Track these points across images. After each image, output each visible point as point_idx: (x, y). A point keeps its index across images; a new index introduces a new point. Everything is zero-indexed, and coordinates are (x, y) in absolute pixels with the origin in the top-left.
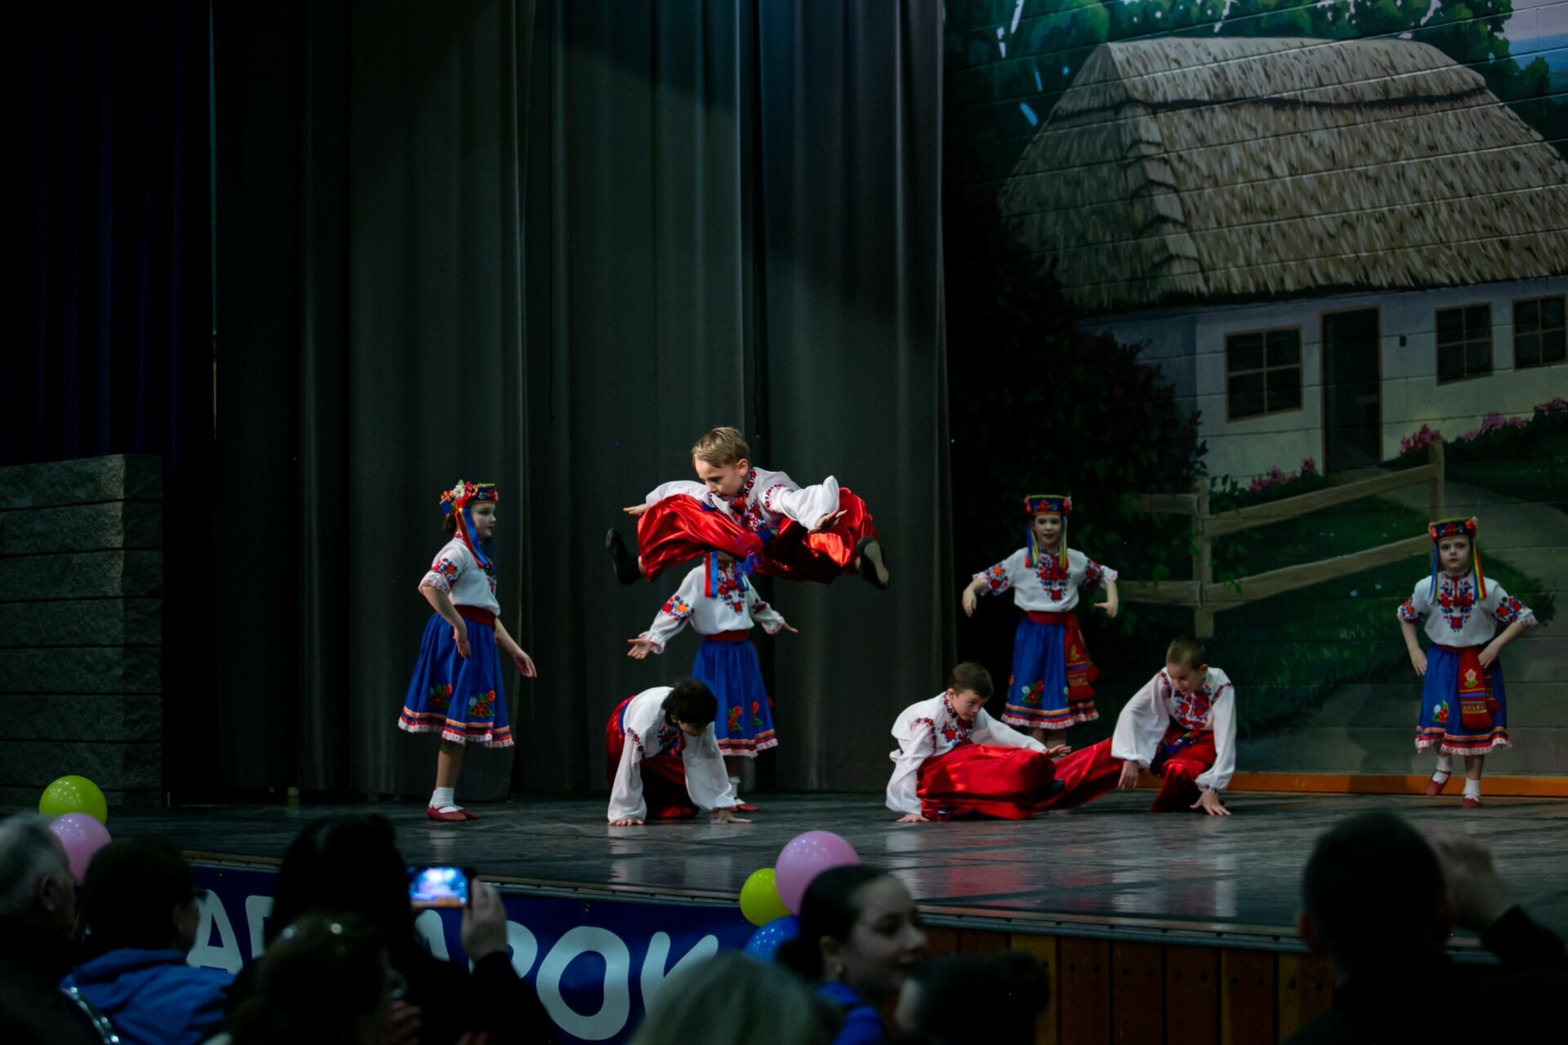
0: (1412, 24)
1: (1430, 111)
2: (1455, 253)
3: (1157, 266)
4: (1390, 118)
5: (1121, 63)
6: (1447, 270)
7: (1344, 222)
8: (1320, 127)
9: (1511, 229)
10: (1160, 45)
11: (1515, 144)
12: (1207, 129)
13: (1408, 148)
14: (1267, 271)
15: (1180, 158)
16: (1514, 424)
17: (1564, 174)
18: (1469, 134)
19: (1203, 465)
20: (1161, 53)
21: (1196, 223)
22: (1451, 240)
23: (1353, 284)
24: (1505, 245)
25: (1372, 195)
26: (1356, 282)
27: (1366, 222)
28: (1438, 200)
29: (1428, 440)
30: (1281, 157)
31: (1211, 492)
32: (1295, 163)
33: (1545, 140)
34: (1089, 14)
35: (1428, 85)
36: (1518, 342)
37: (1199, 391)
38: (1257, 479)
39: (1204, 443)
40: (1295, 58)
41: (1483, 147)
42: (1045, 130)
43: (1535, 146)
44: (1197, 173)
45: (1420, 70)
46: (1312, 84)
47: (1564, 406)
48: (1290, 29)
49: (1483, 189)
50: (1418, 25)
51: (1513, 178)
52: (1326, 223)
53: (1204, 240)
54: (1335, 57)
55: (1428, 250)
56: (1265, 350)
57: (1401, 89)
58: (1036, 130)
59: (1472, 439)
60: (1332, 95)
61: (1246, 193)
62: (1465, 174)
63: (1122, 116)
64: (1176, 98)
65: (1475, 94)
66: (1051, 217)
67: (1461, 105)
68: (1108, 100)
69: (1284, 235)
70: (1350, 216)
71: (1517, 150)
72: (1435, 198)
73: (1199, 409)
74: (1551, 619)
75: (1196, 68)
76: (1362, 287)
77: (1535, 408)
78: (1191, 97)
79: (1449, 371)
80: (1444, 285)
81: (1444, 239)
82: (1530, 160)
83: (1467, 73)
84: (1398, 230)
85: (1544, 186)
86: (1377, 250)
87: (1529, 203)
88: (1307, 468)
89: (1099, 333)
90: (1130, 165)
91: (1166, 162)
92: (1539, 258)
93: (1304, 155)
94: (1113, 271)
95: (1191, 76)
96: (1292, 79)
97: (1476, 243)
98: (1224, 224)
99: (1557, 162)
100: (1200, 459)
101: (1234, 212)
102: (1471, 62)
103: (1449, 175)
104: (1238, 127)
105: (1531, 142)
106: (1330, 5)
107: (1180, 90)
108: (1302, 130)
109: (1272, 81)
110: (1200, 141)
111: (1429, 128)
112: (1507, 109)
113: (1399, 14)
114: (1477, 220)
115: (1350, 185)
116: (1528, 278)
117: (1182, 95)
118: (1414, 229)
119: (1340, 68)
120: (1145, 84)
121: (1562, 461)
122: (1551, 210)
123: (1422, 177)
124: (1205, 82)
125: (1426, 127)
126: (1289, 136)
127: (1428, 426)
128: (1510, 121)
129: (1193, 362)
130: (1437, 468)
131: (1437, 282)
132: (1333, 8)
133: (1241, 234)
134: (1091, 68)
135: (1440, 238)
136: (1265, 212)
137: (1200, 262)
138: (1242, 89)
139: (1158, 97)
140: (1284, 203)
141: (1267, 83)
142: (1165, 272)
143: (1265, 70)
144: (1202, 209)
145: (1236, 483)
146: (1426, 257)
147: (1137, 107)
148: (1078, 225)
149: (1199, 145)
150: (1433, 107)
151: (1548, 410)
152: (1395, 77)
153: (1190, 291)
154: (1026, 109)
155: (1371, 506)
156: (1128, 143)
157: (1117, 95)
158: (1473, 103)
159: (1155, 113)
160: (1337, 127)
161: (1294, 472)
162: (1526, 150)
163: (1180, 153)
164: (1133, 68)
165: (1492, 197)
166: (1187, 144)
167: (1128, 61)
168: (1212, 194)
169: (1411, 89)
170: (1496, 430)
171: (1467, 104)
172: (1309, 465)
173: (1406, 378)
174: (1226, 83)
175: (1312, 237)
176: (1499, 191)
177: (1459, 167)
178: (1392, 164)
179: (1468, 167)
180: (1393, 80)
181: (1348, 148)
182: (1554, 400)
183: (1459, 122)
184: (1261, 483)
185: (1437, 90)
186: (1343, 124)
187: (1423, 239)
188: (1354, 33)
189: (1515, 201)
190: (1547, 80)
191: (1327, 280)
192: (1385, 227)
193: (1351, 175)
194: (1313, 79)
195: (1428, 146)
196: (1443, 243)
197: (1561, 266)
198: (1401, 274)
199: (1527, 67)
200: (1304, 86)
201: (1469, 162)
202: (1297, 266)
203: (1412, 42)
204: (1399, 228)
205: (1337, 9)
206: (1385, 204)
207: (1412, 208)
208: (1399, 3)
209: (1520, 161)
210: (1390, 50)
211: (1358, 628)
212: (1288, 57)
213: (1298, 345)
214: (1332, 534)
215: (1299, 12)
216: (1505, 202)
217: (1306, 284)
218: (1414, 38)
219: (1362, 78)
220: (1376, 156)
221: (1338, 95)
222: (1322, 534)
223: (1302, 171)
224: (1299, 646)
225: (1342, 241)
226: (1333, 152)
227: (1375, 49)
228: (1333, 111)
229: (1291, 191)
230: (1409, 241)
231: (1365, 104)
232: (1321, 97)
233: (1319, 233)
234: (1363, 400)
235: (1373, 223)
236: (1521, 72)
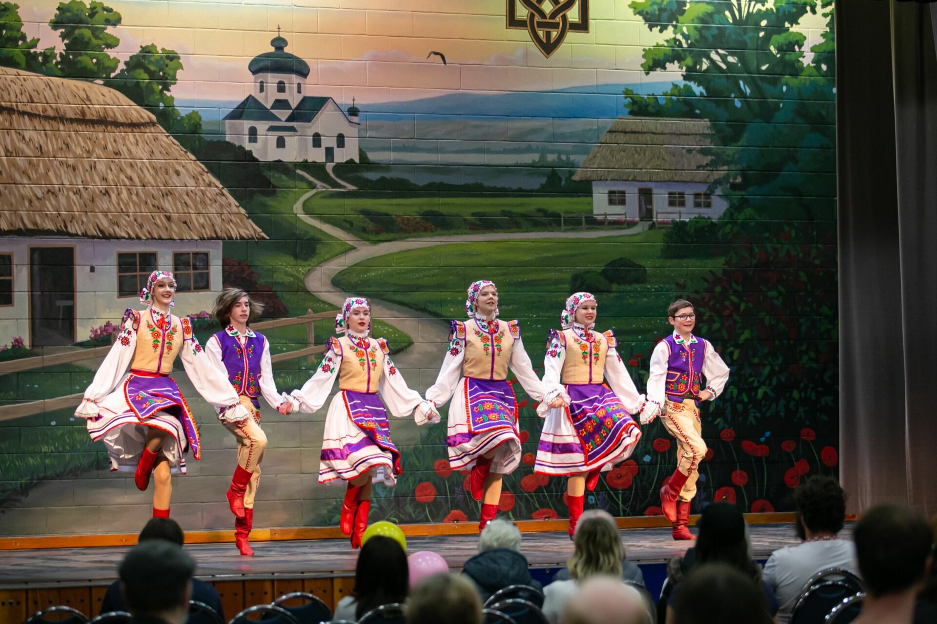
0: (104, 76)
1: (116, 131)
2: (132, 218)
4: (86, 131)
6: (126, 229)
7: (49, 191)
8: (31, 129)
9: (173, 210)
11: (177, 160)
13: (98, 151)
17: (210, 182)
18: (144, 149)
22: (130, 211)
23: (55, 231)
24: (169, 218)
26: (58, 230)
27: (66, 193)
28: (120, 186)
29: (110, 331)
32: (10, 150)
33: (197, 160)
35: (115, 115)
40: (11, 81)
41: (154, 158)
43: (191, 163)
45: (109, 105)
46: (25, 101)
47: (208, 316)
48: (8, 62)
49: (153, 183)
50: (108, 77)
51: (175, 179)
52: (34, 189)
54: (44, 86)
55: (112, 215)
57: (95, 113)
60: (41, 110)
62: (140, 173)
65: (149, 126)
67: (139, 131)
70: (54, 187)
71: (179, 164)
72: (118, 185)
76: (62, 233)
79: (127, 289)
80: (124, 238)
81: (124, 210)
82: (187, 170)
85: (196, 187)
86: (74, 212)
87: (186, 195)
88: (17, 344)
92: (191, 228)
93: (17, 143)
96: (9, 94)
97: (147, 215)
99: (205, 174)
102: (146, 106)
103: (129, 172)
105: (188, 160)
106: (41, 53)
108: (17, 128)
111: (115, 141)
112: (171, 137)
113: (95, 68)
114: (149, 202)
115: (53, 166)
116: (184, 239)
118: (102, 201)
119: (48, 93)
122: (201, 202)
123: (109, 171)
125: (112, 140)
126: (5, 131)
127: (111, 322)
128: (174, 145)
131: (119, 236)
132: (44, 55)
135: (122, 209)
140: (1, 173)
146: (111, 220)
150: (118, 129)
151: (197, 318)
152: (90, 106)
155: (67, 369)
158: (147, 130)
160: (45, 130)
161: (6, 346)
162: (184, 164)
165: (160, 189)
169: (102, 115)
171: (144, 131)
172: (18, 342)
173: (95, 292)
175: (23, 198)
176: (165, 186)
177: (135, 166)
178: (86, 159)
179: (144, 170)
180: (89, 108)
181: (52, 145)
182: (201, 313)
183: (137, 141)
185: (121, 119)
186: (49, 129)
187: (108, 208)
188: (60, 73)
189: (176, 193)
190: (200, 125)
191: (34, 226)
192: (81, 198)
193: (55, 162)
194: (26, 97)
195: (114, 152)
196: (123, 212)
197: (206, 234)
198: (92, 228)
199: (186, 115)
200: (18, 101)
201: (144, 166)
202: (10, 215)
203: (103, 86)
204: (91, 200)
205: (47, 56)
206: (81, 183)
207: (101, 189)
208: (94, 61)
209: (180, 170)
210: (87, 89)
211: (57, 445)
212: (6, 80)
213: (10, 264)
214: (36, 386)
215: (17, 53)
216: (169, 193)
217: (17, 227)
218: (105, 84)
219: (65, 103)
220: (75, 153)
221: (46, 110)
222: (28, 385)
223: (16, 154)
224: (9, 456)
225: (47, 203)
226: (41, 146)
227: (75, 86)
228: (42, 120)
229: (7, 166)
230: (98, 208)
231: (67, 119)
232: (32, 110)
233: (29, 195)
234: (61, 303)
235: (71, 194)
236: (182, 117)
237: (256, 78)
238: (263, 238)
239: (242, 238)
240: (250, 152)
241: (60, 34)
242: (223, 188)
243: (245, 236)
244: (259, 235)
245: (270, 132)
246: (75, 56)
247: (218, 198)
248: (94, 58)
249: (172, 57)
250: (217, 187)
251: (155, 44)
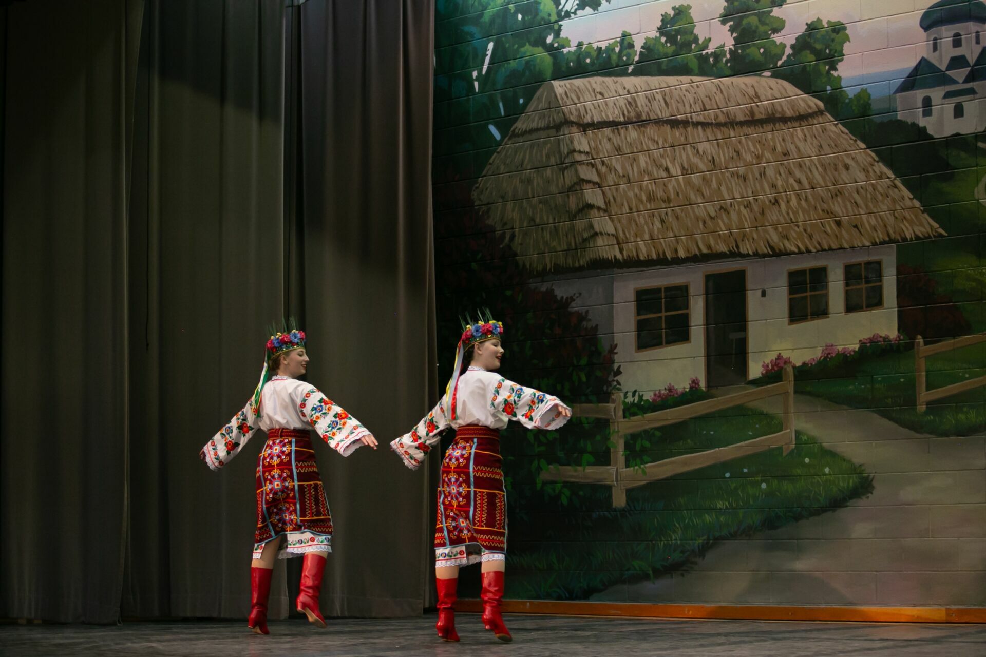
0: (771, 66)
1: (784, 128)
2: (801, 229)
3: (585, 240)
4: (755, 133)
5: (561, 95)
6: (796, 243)
7: (722, 208)
8: (704, 140)
9: (843, 212)
10: (589, 82)
11: (847, 151)
12: (622, 142)
13: (767, 155)
14: (666, 245)
15: (603, 163)
16: (845, 352)
17: (881, 173)
18: (812, 144)
19: (619, 383)
20: (590, 90)
21: (614, 208)
22: (799, 220)
23: (728, 253)
24: (838, 223)
25: (741, 188)
26: (730, 251)
27: (737, 208)
28: (789, 192)
29: (781, 365)
30: (676, 161)
31: (624, 402)
32: (686, 166)
33: (868, 148)
34: (538, 60)
35: (782, 109)
36: (847, 294)
37: (615, 331)
38: (657, 392)
39: (619, 367)
40: (686, 91)
42: (506, 144)
43: (860, 152)
44: (615, 174)
45: (777, 99)
46: (700, 110)
47: (881, 339)
48: (683, 70)
49: (822, 183)
50: (775, 67)
51: (845, 176)
52: (708, 208)
53: (620, 222)
54: (716, 91)
55: (781, 227)
56: (663, 300)
57: (763, 112)
58: (499, 144)
59: (814, 364)
60: (713, 118)
61: (650, 188)
62: (809, 174)
63: (562, 133)
64: (600, 120)
65: (817, 116)
66: (510, 205)
67: (807, 123)
68: (551, 122)
69: (677, 218)
70: (726, 203)
71: (848, 156)
72: (788, 191)
73: (615, 343)
74: (872, 493)
75: (615, 98)
76: (735, 254)
77: (860, 341)
78: (611, 119)
79: (797, 314)
80: (794, 253)
81: (794, 220)
82: (857, 162)
83: (812, 101)
84: (760, 213)
85: (866, 181)
86: (745, 229)
87: (856, 193)
88: (694, 385)
89: (544, 288)
90: (567, 167)
91: (593, 165)
92: (863, 233)
93: (692, 160)
94: (554, 244)
95: (611, 104)
96: (684, 106)
97: (817, 222)
98: (634, 210)
99: (876, 164)
100: (615, 379)
101: (641, 201)
102: (814, 92)
103: (798, 174)
104: (645, 141)
105: (857, 150)
106: (712, 52)
107: (603, 114)
108: (692, 142)
109: (670, 107)
110: (617, 151)
111: (783, 140)
112: (840, 126)
113: (762, 59)
114: (818, 207)
116: (855, 247)
117: (605, 118)
118: (771, 212)
120: (578, 110)
121: (879, 379)
122: (871, 199)
123: (778, 175)
124: (621, 108)
125: (781, 140)
126: (682, 146)
127: (782, 355)
128: (842, 134)
129: (611, 310)
130: (789, 384)
131: (789, 251)
132: (715, 54)
133: (646, 215)
134: (539, 99)
135: (791, 219)
136: (664, 201)
137: (617, 238)
138: (648, 113)
139: (588, 119)
140: (678, 194)
141: (666, 108)
142: (591, 245)
143: (664, 99)
144: (618, 199)
145: (643, 395)
146: (780, 233)
147: (572, 126)
148: (529, 212)
149: (617, 154)
150: (786, 125)
151: (869, 343)
152: (758, 104)
153: (610, 258)
154: (492, 128)
155: (741, 412)
156: (566, 153)
157: (558, 121)
158: (815, 122)
159: (585, 131)
160: (717, 140)
161: (684, 388)
162: (853, 155)
163: (603, 159)
164: (570, 99)
165: (829, 189)
166: (608, 153)
167: (566, 93)
168: (626, 189)
169: (770, 112)
170: (832, 357)
171: (811, 123)
172: (695, 382)
173: (766, 320)
174: (637, 109)
175: (697, 219)
176: (835, 185)
177: (805, 169)
178: (756, 166)
179: (812, 170)
180: (757, 106)
181: (724, 155)
182: (874, 336)
183: (805, 136)
184: (660, 396)
185: (789, 113)
186: (721, 138)
187: (778, 220)
188: (729, 72)
189: (845, 191)
190: (869, 105)
191: (708, 250)
192: (751, 212)
193: (727, 174)
194: (700, 106)
195: (782, 153)
196: (793, 223)
197: (879, 239)
198: (762, 245)
199: (854, 96)
200: (693, 111)
201: (813, 164)
202: (687, 240)
203: (771, 78)
204: (761, 212)
205: (717, 55)
206: (751, 195)
207: (771, 198)
208: (762, 50)
209: (849, 163)
210: (755, 85)
211: (731, 499)
212: (681, 90)
213: (687, 296)
214: (712, 433)
215: (690, 58)
216: (838, 193)
217: (693, 253)
218: (772, 76)
219: (735, 105)
220: (745, 160)
221: (717, 117)
222: (705, 432)
223: (691, 171)
224: (687, 513)
225: (720, 221)
226: (713, 158)
227: (744, 83)
228: (714, 128)
229: (683, 186)
230: (768, 221)
231: (737, 123)
232: (705, 119)
233: (702, 214)
234: (734, 336)
235: (742, 208)
236: (851, 100)
237: (928, 36)
238: (941, 235)
239: (917, 238)
240: (925, 128)
241: (729, 28)
242: (895, 179)
243: (920, 235)
244: (936, 232)
245: (947, 100)
246: (743, 49)
247: (891, 192)
248: (761, 48)
249: (838, 29)
250: (889, 178)
251: (821, 18)
